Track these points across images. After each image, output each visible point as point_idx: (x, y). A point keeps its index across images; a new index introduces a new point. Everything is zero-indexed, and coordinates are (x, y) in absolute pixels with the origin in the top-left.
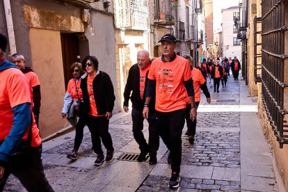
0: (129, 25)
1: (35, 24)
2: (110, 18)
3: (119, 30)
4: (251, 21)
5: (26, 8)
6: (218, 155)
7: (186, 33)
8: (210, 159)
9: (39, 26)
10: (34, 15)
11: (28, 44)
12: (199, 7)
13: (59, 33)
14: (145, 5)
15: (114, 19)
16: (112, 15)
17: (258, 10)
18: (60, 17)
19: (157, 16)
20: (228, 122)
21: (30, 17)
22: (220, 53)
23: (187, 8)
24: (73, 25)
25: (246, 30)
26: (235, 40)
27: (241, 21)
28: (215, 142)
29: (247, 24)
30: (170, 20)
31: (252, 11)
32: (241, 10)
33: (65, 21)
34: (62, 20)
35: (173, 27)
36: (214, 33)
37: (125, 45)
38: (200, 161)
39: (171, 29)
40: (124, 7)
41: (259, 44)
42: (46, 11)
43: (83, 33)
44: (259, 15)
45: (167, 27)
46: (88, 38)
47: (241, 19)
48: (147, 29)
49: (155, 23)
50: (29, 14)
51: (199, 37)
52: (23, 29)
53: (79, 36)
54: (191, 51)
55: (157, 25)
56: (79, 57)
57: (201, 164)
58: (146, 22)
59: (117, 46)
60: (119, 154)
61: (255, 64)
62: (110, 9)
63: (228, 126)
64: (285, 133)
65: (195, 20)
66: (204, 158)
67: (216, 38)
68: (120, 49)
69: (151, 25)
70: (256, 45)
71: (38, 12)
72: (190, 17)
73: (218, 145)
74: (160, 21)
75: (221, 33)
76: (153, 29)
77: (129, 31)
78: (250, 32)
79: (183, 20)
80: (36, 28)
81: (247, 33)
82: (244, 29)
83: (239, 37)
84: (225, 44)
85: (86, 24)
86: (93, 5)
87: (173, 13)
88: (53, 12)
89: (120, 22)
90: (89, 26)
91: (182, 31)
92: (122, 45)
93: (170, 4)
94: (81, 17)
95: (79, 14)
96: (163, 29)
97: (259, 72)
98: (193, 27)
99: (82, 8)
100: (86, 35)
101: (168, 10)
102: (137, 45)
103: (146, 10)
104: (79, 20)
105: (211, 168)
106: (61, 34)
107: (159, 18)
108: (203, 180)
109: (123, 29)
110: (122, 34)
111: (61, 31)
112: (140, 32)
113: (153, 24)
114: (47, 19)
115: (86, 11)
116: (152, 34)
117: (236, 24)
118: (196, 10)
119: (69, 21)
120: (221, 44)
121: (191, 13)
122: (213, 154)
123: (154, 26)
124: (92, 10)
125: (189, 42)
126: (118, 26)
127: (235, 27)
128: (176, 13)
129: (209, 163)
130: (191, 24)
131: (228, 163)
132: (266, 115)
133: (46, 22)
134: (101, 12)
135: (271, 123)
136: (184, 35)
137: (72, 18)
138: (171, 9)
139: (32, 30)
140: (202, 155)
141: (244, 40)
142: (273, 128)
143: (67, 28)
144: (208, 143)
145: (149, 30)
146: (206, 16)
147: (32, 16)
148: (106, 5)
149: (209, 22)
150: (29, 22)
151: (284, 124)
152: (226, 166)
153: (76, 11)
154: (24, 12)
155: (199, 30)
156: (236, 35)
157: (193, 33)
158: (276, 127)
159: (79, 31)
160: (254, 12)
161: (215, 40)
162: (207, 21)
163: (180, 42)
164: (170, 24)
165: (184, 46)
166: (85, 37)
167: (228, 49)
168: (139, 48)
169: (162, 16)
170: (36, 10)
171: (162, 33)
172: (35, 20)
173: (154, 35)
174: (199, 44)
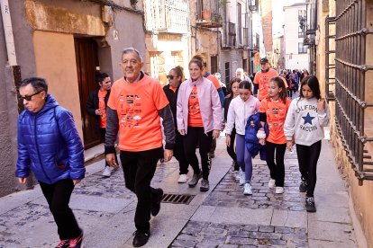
0: (164, 27)
1: (41, 25)
2: (138, 18)
3: (149, 34)
4: (321, 22)
5: (29, 4)
7: (237, 37)
8: (268, 199)
9: (46, 28)
10: (40, 13)
11: (32, 51)
12: (253, 4)
13: (72, 37)
15: (144, 19)
16: (141, 14)
17: (330, 8)
18: (73, 16)
19: (200, 16)
20: (291, 153)
21: (33, 16)
22: (281, 63)
23: (239, 4)
24: (90, 26)
25: (315, 33)
26: (301, 46)
27: (309, 22)
29: (316, 26)
30: (217, 20)
31: (324, 8)
32: (309, 8)
33: (79, 21)
34: (76, 20)
35: (220, 29)
36: (274, 37)
37: (159, 53)
38: (255, 203)
39: (218, 32)
40: (157, 4)
41: (332, 52)
42: (55, 9)
43: (101, 37)
44: (332, 14)
45: (213, 29)
46: (110, 43)
47: (309, 19)
48: (187, 32)
49: (197, 24)
50: (33, 13)
51: (255, 42)
52: (25, 32)
53: (98, 41)
54: (244, 61)
55: (200, 28)
56: (98, 68)
57: (256, 206)
58: (185, 23)
59: (148, 54)
61: (327, 78)
62: (138, 6)
63: (292, 157)
64: (366, 167)
65: (248, 20)
66: (260, 199)
67: (276, 43)
68: (152, 58)
69: (192, 27)
70: (328, 53)
71: (45, 9)
72: (243, 16)
74: (204, 21)
75: (282, 37)
76: (194, 32)
77: (163, 35)
78: (320, 36)
79: (234, 20)
80: (42, 31)
81: (317, 38)
82: (313, 32)
83: (306, 42)
84: (288, 51)
85: (107, 25)
87: (221, 11)
88: (64, 9)
89: (152, 24)
90: (111, 28)
91: (232, 34)
92: (154, 53)
94: (101, 17)
95: (98, 12)
96: (208, 33)
97: (332, 88)
98: (246, 29)
99: (102, 4)
100: (107, 39)
101: (214, 8)
102: (174, 53)
103: (185, 7)
104: (98, 20)
106: (75, 38)
107: (202, 18)
108: (259, 227)
109: (158, 32)
110: (155, 38)
111: (74, 34)
112: (178, 36)
113: (194, 25)
114: (57, 19)
115: (107, 8)
116: (194, 39)
117: (302, 26)
118: (251, 8)
119: (86, 21)
120: (283, 52)
121: (243, 11)
123: (196, 28)
124: (115, 7)
125: (241, 49)
126: (149, 28)
127: (301, 30)
128: (225, 11)
129: (268, 206)
130: (243, 25)
131: (292, 204)
132: (340, 143)
133: (54, 23)
134: (126, 9)
135: (348, 153)
136: (235, 40)
137: (89, 17)
138: (218, 6)
139: (36, 33)
140: (258, 194)
141: (313, 46)
142: (350, 159)
143: (82, 31)
144: (266, 180)
145: (190, 33)
146: (264, 15)
147: (37, 15)
149: (267, 24)
150: (33, 23)
151: (365, 154)
152: (289, 209)
153: (96, 8)
154: (25, 10)
155: (254, 34)
156: (302, 40)
157: (247, 37)
158: (354, 159)
159: (98, 34)
160: (326, 10)
161: (274, 47)
162: (264, 21)
163: (229, 48)
164: (218, 26)
165: (234, 54)
166: (106, 42)
167: (291, 58)
168: (177, 57)
169: (206, 16)
170: (42, 7)
171: (207, 37)
172: (40, 19)
173: (196, 40)
174: (254, 52)
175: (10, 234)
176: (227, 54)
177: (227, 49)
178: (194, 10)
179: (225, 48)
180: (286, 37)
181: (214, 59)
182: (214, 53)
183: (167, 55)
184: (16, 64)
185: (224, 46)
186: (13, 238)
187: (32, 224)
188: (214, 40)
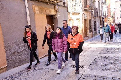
0: (74, 11)
1: (37, 12)
2: (66, 9)
3: (70, 13)
5: (34, 6)
6: (114, 67)
7: (98, 13)
8: (110, 68)
9: (38, 13)
10: (37, 9)
11: (34, 20)
12: (104, 1)
13: (46, 15)
14: (81, 2)
15: (67, 9)
16: (67, 7)
18: (46, 9)
19: (86, 7)
20: (118, 52)
21: (35, 10)
22: (114, 21)
23: (99, 2)
24: (51, 12)
28: (112, 61)
30: (91, 8)
33: (48, 10)
35: (92, 11)
36: (111, 12)
37: (72, 19)
38: (105, 69)
40: (72, 4)
42: (41, 7)
43: (54, 15)
45: (90, 11)
46: (57, 17)
48: (81, 12)
49: (85, 9)
50: (35, 9)
51: (104, 14)
52: (33, 15)
53: (53, 16)
54: (101, 21)
55: (86, 10)
56: (53, 25)
57: (106, 70)
58: (81, 9)
59: (69, 20)
60: (71, 65)
62: (66, 5)
63: (118, 54)
65: (102, 7)
66: (107, 67)
67: (112, 14)
71: (38, 8)
72: (100, 6)
73: (113, 62)
74: (87, 8)
75: (114, 12)
76: (84, 12)
77: (74, 13)
79: (97, 7)
80: (37, 14)
84: (116, 17)
85: (56, 11)
86: (59, 3)
87: (93, 5)
88: (44, 7)
89: (70, 10)
90: (57, 12)
91: (97, 12)
93: (91, 1)
94: (55, 9)
95: (54, 8)
98: (101, 10)
99: (55, 5)
100: (56, 16)
101: (90, 4)
102: (77, 19)
103: (81, 4)
104: (53, 10)
105: (110, 72)
106: (47, 16)
108: (107, 77)
109: (71, 12)
110: (71, 14)
112: (79, 13)
113: (84, 10)
114: (41, 10)
115: (56, 6)
116: (83, 14)
118: (103, 3)
119: (50, 10)
120: (114, 17)
121: (100, 4)
122: (111, 66)
123: (84, 11)
124: (59, 5)
125: (100, 17)
129: (110, 70)
130: (100, 9)
131: (119, 70)
134: (62, 6)
136: (97, 14)
137: (51, 9)
138: (92, 3)
140: (106, 66)
143: (49, 13)
144: (109, 61)
146: (107, 5)
147: (36, 9)
148: (64, 3)
149: (109, 8)
150: (35, 12)
152: (117, 71)
153: (53, 6)
154: (33, 8)
155: (104, 11)
157: (102, 13)
159: (54, 14)
161: (111, 16)
162: (107, 7)
163: (96, 17)
164: (92, 10)
165: (97, 18)
166: (56, 17)
167: (117, 19)
168: (78, 20)
169: (88, 6)
170: (37, 7)
171: (88, 13)
172: (37, 11)
173: (85, 15)
174: (104, 17)
175: (28, 75)
176: (95, 19)
177: (95, 17)
178: (84, 5)
179: (94, 17)
180: (116, 12)
181: (90, 21)
182: (90, 18)
183: (75, 20)
184: (30, 24)
185: (94, 16)
186: (29, 76)
187: (34, 72)
188: (90, 14)
